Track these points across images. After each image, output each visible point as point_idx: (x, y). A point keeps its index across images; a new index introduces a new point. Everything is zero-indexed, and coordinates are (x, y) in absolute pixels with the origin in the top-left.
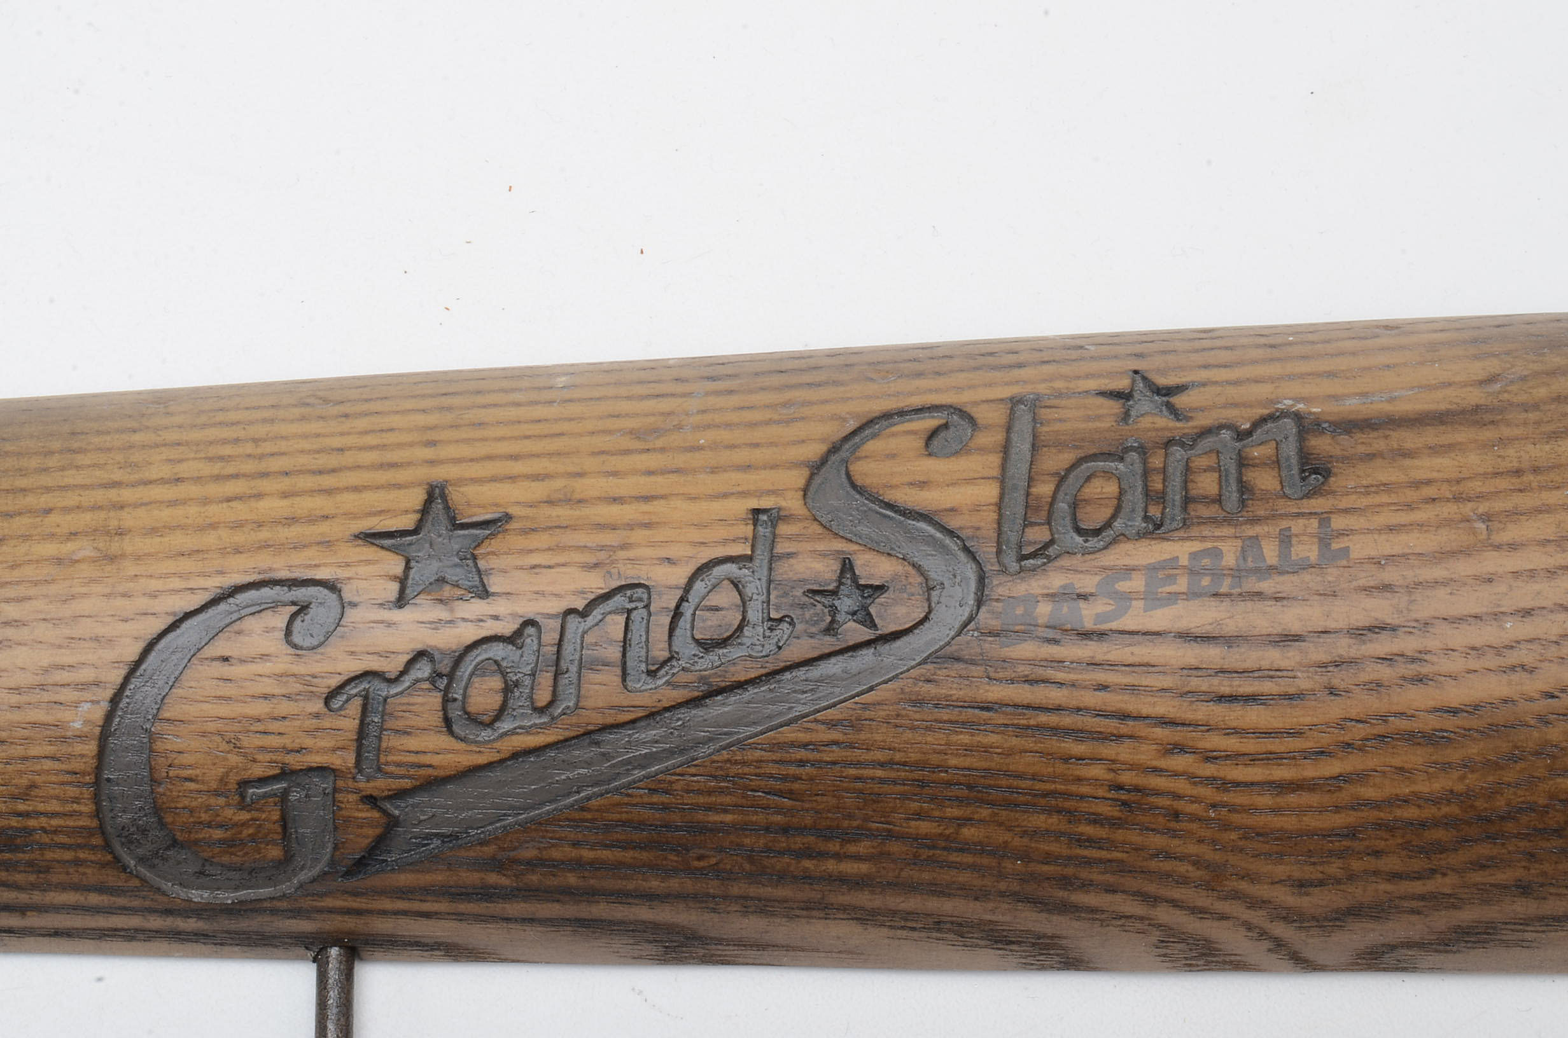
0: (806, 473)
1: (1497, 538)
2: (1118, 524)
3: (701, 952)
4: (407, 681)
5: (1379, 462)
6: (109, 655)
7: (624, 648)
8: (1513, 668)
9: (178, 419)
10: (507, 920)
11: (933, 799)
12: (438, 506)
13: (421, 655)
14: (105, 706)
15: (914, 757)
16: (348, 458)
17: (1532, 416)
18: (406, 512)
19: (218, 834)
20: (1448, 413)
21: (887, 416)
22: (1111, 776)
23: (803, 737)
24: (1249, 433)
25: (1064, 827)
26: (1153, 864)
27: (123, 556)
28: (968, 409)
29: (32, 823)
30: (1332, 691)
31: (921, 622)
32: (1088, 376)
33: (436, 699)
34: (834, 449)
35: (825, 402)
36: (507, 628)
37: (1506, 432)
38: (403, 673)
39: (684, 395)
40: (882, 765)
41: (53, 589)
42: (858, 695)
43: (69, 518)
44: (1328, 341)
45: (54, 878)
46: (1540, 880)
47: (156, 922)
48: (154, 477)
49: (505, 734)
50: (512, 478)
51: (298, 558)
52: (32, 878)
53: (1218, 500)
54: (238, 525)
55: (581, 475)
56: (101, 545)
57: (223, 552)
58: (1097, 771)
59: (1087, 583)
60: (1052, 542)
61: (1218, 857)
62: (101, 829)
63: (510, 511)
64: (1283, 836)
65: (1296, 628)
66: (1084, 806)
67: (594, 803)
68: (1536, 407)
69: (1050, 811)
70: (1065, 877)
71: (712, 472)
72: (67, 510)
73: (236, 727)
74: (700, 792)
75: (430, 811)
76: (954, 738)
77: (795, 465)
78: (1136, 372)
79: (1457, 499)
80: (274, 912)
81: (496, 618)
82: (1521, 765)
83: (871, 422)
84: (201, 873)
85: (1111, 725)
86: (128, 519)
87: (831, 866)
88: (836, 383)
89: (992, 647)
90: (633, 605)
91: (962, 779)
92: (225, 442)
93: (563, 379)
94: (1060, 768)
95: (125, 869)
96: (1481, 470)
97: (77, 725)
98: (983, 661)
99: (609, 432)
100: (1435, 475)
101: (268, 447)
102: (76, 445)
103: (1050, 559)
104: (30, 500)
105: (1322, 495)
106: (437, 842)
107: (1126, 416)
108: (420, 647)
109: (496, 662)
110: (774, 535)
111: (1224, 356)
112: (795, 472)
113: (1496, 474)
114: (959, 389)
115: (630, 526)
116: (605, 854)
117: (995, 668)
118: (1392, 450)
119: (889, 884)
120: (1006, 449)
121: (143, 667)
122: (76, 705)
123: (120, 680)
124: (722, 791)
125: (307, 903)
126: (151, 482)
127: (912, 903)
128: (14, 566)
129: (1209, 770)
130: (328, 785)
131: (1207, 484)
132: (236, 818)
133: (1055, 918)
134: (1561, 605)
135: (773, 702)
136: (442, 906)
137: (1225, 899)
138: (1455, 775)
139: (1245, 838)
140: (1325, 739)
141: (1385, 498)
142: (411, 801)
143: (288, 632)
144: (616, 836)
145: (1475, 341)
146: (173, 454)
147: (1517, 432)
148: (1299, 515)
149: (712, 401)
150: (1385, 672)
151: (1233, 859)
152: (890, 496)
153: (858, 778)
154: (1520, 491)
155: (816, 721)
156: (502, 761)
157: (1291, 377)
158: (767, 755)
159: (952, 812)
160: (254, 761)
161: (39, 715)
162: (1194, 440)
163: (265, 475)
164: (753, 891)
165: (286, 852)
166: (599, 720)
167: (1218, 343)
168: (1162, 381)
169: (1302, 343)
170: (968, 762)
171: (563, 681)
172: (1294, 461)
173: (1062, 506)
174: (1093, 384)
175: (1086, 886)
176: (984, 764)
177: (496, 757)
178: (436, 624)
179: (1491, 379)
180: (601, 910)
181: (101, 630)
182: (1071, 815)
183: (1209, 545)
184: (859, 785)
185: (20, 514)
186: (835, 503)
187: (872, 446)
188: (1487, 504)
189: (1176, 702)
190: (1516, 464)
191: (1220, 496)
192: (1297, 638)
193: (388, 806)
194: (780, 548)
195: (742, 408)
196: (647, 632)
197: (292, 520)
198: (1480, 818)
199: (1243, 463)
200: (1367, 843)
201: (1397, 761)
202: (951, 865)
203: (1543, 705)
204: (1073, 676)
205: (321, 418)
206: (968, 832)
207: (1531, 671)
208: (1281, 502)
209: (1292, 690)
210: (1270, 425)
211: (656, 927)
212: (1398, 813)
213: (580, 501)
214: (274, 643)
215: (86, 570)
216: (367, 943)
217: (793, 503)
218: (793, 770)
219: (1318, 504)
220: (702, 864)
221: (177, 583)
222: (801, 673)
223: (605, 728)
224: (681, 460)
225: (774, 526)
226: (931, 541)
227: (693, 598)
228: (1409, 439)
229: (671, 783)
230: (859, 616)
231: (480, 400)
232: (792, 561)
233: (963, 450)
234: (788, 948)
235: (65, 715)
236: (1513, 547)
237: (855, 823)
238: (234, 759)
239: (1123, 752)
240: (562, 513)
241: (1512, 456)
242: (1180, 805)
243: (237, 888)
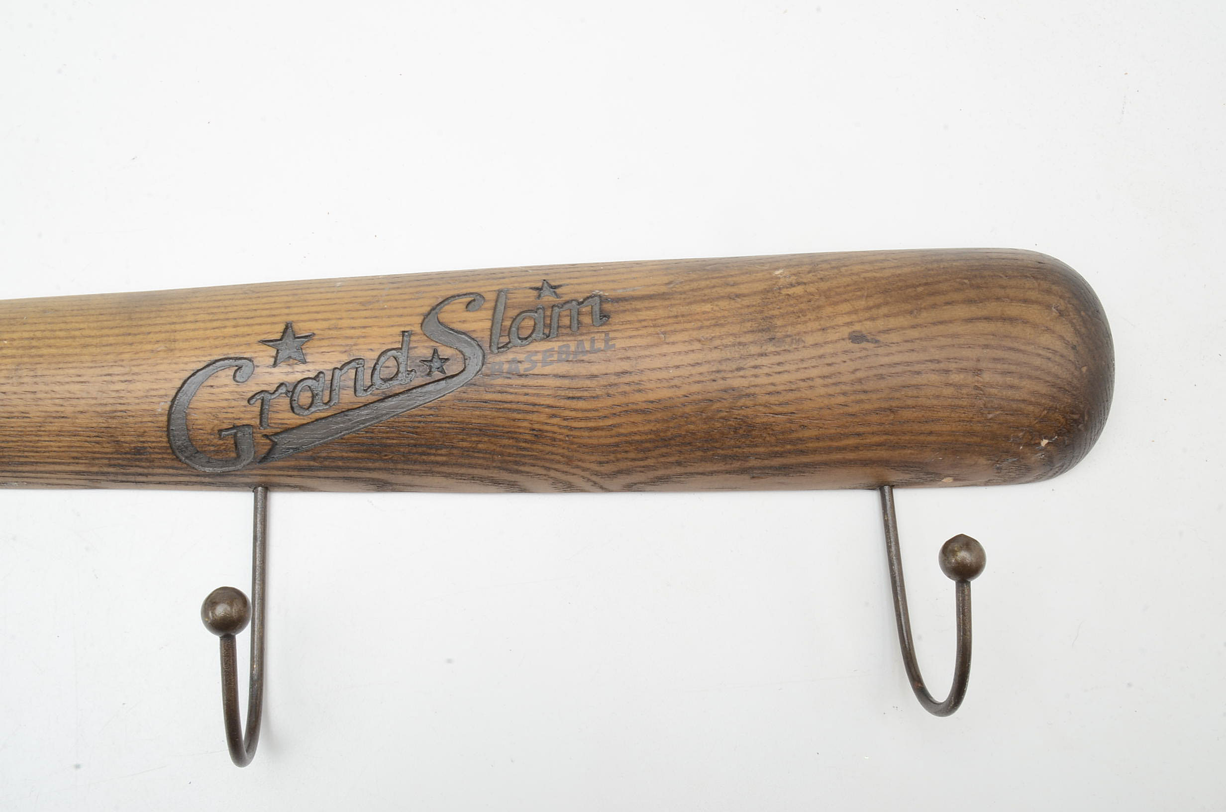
0: (422, 317)
1: (668, 340)
2: (534, 335)
3: (391, 488)
4: (277, 394)
5: (627, 313)
6: (168, 385)
7: (355, 381)
8: (672, 387)
9: (198, 299)
10: (319, 477)
11: (467, 434)
12: (289, 330)
13: (282, 384)
14: (169, 403)
15: (459, 420)
16: (258, 313)
17: (683, 296)
18: (277, 333)
19: (212, 448)
20: (653, 295)
21: (453, 297)
22: (530, 426)
23: (420, 413)
24: (582, 303)
25: (514, 444)
26: (547, 457)
27: (175, 349)
28: (483, 294)
29: (146, 445)
30: (609, 395)
31: (462, 371)
32: (527, 282)
33: (288, 400)
34: (433, 309)
35: (432, 291)
36: (312, 375)
37: (673, 302)
38: (275, 391)
39: (381, 289)
40: (448, 422)
41: (150, 361)
42: (440, 397)
43: (157, 335)
44: (615, 269)
45: (156, 464)
46: (684, 460)
47: (194, 479)
48: (188, 320)
49: (313, 412)
50: (316, 320)
51: (238, 350)
52: (148, 464)
53: (570, 327)
54: (216, 338)
55: (341, 319)
56: (168, 345)
57: (211, 347)
58: (525, 424)
59: (521, 357)
60: (510, 342)
61: (570, 454)
62: (171, 447)
63: (315, 332)
64: (593, 446)
65: (596, 373)
66: (521, 436)
67: (346, 436)
68: (685, 293)
69: (509, 438)
70: (516, 461)
71: (389, 317)
72: (156, 333)
73: (217, 411)
74: (384, 433)
75: (288, 440)
76: (474, 413)
77: (418, 315)
78: (544, 280)
79: (654, 326)
80: (235, 475)
81: (309, 371)
82: (676, 420)
83: (447, 299)
84: (208, 462)
85: (530, 408)
86: (178, 336)
87: (432, 458)
88: (436, 284)
89: (488, 380)
90: (358, 366)
91: (477, 427)
92: (214, 307)
93: (340, 283)
94: (512, 423)
95: (180, 461)
96: (663, 316)
97: (160, 410)
98: (485, 385)
99: (352, 303)
100: (647, 318)
101: (230, 309)
102: (161, 309)
103: (509, 348)
104: (143, 329)
105: (606, 325)
106: (291, 451)
107: (539, 296)
108: (281, 382)
109: (309, 387)
110: (410, 340)
111: (577, 274)
112: (418, 317)
113: (669, 317)
114: (480, 287)
115: (358, 338)
116: (352, 455)
117: (488, 388)
118: (633, 309)
119: (454, 464)
120: (495, 309)
121: (183, 389)
122: (159, 403)
123: (174, 394)
124: (391, 432)
125: (246, 472)
126: (187, 322)
127: (462, 470)
128: (137, 353)
129: (565, 423)
130: (251, 431)
131: (566, 321)
132: (218, 443)
133: (514, 475)
134: (690, 364)
135: (409, 400)
136: (296, 473)
137: (574, 468)
138: (653, 424)
139: (580, 447)
140: (607, 412)
141: (628, 326)
142: (281, 436)
143: (234, 376)
144: (354, 448)
145: (667, 269)
146: (196, 312)
147: (677, 302)
148: (598, 332)
149: (392, 291)
150: (627, 388)
151: (576, 454)
152: (452, 326)
153: (440, 427)
154: (677, 323)
155: (424, 407)
156: (312, 422)
157: (599, 282)
158: (407, 419)
159: (474, 439)
160: (223, 422)
161: (146, 407)
162: (562, 305)
163: (228, 319)
164: (406, 467)
165: (237, 455)
166: (346, 407)
167: (576, 269)
168: (553, 284)
169: (605, 269)
170: (479, 421)
171: (334, 393)
172: (598, 313)
173: (514, 329)
174: (528, 285)
175: (524, 464)
176: (485, 422)
177: (310, 421)
178: (287, 373)
179: (670, 283)
180: (352, 474)
181: (167, 376)
182: (517, 440)
183: (565, 343)
184: (441, 430)
185: (139, 334)
186: (433, 328)
187: (447, 308)
188: (665, 328)
189: (553, 399)
190: (676, 314)
191: (571, 325)
192: (596, 376)
193: (273, 438)
194: (411, 346)
195: (401, 294)
196: (363, 375)
197: (236, 336)
198: (662, 439)
199: (579, 314)
200: (622, 448)
201: (632, 420)
202: (475, 457)
203: (683, 400)
204: (516, 391)
205: (250, 298)
206: (480, 446)
207: (679, 387)
208: (592, 327)
209: (594, 395)
210: (590, 300)
211: (373, 480)
212: (633, 437)
213: (340, 328)
214: (229, 381)
215: (162, 354)
216: (271, 486)
217: (417, 329)
218: (416, 424)
219: (605, 328)
220: (386, 458)
221: (195, 359)
222: (419, 390)
223: (348, 410)
224: (377, 313)
225: (410, 337)
226: (466, 342)
227: (380, 363)
228: (639, 305)
229: (373, 429)
230: (440, 369)
231: (308, 291)
232: (416, 350)
233: (479, 309)
234: (421, 486)
235: (156, 407)
236: (673, 343)
237: (440, 443)
238: (216, 422)
239: (534, 417)
240: (334, 333)
241: (674, 311)
242: (555, 436)
243: (222, 467)
